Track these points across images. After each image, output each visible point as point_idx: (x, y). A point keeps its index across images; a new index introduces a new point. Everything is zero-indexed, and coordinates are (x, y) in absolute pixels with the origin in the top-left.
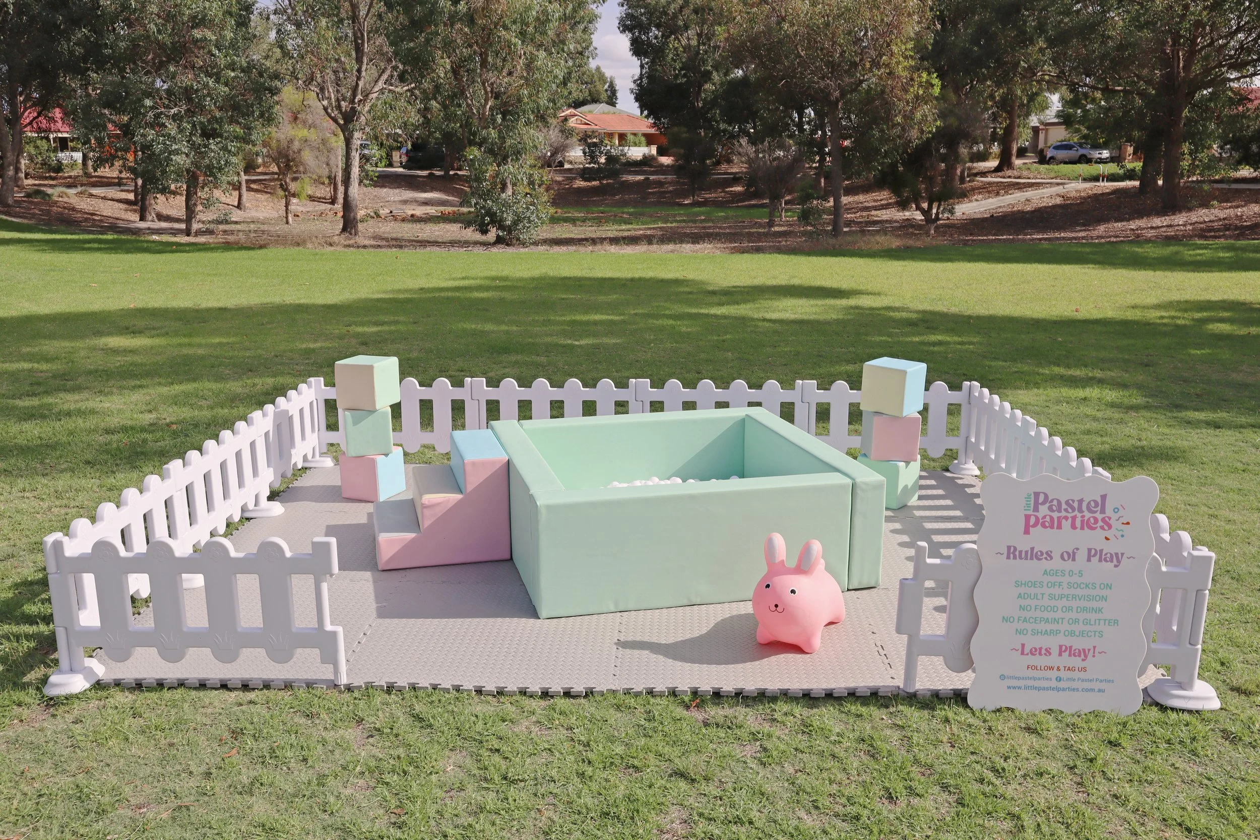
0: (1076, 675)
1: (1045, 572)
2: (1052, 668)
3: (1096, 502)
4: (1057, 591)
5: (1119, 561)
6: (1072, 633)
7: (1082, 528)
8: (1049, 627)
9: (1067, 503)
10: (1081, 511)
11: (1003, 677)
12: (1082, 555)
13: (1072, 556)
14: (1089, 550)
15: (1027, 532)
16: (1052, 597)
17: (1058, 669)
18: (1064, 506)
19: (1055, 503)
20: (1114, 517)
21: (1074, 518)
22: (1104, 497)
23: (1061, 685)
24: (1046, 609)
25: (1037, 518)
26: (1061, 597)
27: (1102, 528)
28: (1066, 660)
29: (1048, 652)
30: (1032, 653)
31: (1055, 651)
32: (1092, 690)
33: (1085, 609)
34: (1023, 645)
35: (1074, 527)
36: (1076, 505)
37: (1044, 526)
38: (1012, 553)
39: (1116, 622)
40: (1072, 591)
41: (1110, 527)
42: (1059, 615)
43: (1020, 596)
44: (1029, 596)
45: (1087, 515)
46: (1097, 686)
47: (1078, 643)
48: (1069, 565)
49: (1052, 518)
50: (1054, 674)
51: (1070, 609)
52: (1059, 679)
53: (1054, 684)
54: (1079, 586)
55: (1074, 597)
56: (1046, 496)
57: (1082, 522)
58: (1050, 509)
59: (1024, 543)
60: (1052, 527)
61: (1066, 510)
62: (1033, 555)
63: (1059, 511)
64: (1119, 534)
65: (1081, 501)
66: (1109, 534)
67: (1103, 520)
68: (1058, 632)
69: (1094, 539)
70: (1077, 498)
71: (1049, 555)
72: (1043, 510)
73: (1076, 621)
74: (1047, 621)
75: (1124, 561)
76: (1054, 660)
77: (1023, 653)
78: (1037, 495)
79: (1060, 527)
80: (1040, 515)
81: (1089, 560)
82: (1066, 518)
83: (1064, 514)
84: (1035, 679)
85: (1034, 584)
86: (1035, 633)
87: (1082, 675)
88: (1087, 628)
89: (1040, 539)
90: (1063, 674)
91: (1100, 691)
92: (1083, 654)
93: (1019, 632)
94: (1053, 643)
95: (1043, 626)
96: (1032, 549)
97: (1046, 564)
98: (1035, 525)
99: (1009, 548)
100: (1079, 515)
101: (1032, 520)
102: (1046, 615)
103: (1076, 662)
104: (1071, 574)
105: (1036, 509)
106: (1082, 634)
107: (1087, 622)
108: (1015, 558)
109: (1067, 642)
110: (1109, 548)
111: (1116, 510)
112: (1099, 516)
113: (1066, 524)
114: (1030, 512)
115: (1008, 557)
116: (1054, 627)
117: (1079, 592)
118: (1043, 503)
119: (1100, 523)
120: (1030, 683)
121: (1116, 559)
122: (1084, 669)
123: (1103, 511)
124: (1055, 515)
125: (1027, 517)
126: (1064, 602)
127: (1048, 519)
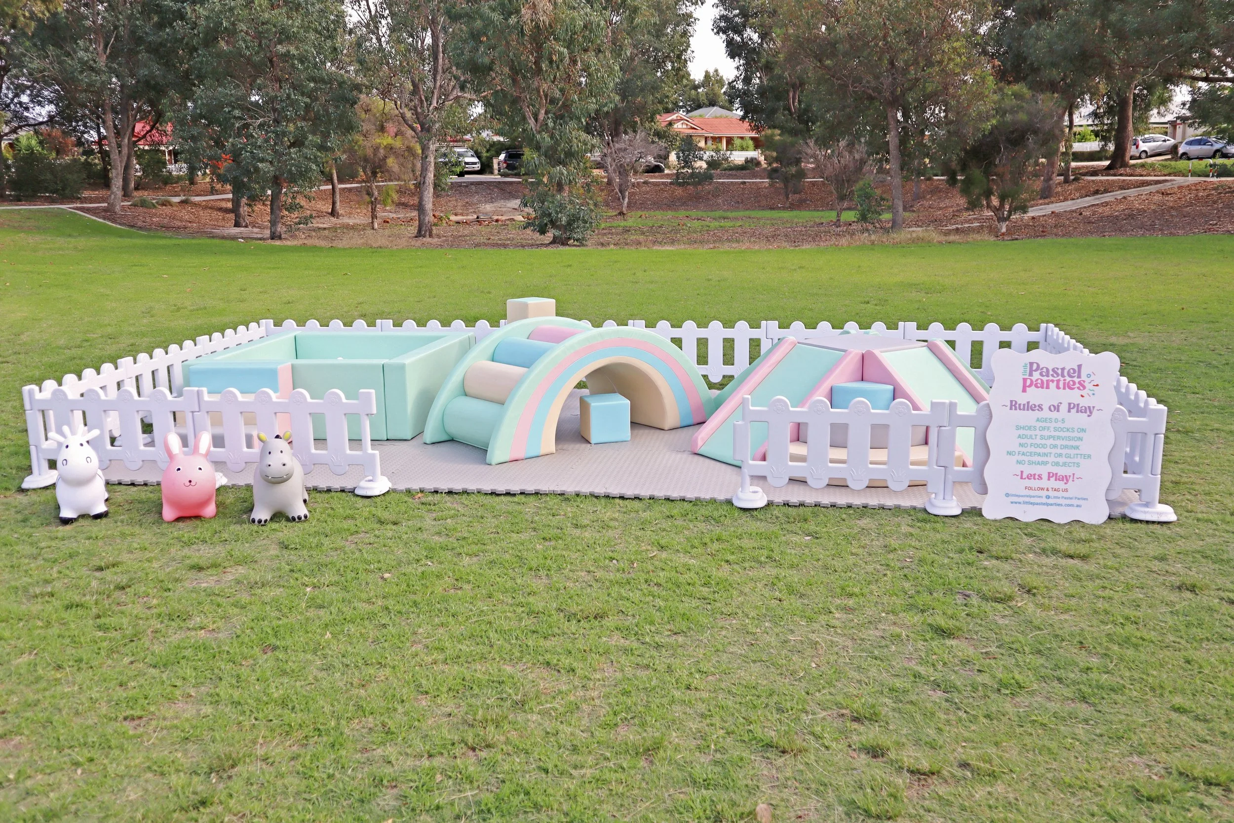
0: (1060, 494)
1: (1038, 420)
2: (1043, 489)
3: (1074, 370)
4: (1046, 433)
5: (1091, 412)
6: (1057, 464)
7: (1064, 388)
8: (1040, 459)
9: (1053, 370)
10: (1063, 376)
11: (1007, 495)
12: (1064, 408)
13: (1057, 408)
14: (1070, 404)
15: (1024, 391)
16: (1042, 437)
17: (1048, 490)
18: (1051, 372)
19: (1045, 370)
20: (1087, 380)
21: (1058, 381)
22: (1080, 366)
23: (1050, 501)
24: (1038, 446)
25: (1031, 381)
26: (1049, 437)
27: (1078, 388)
28: (1053, 483)
29: (1040, 477)
30: (1029, 477)
31: (1045, 476)
32: (1072, 505)
33: (1066, 447)
34: (1022, 472)
35: (1058, 387)
36: (1059, 372)
37: (1036, 386)
38: (1013, 405)
39: (1089, 456)
40: (1057, 434)
41: (1084, 388)
42: (1048, 450)
43: (1019, 437)
44: (1026, 436)
45: (1068, 379)
46: (1076, 502)
47: (1062, 471)
48: (1055, 415)
49: (1042, 381)
50: (1045, 493)
51: (1055, 446)
52: (1048, 497)
53: (1044, 500)
54: (1062, 430)
55: (1059, 438)
56: (1038, 365)
57: (1064, 384)
58: (1041, 374)
59: (1022, 399)
60: (1042, 387)
61: (1052, 375)
62: (1029, 407)
63: (1048, 376)
64: (1091, 393)
65: (1063, 369)
66: (1083, 393)
67: (1079, 383)
68: (1047, 463)
69: (1073, 396)
70: (1060, 367)
71: (1040, 408)
72: (1036, 375)
73: (1060, 455)
74: (1039, 455)
75: (1095, 412)
76: (1044, 483)
77: (1022, 478)
78: (1031, 364)
79: (1048, 387)
80: (1034, 378)
81: (1069, 411)
82: (1053, 381)
83: (1051, 378)
84: (1031, 497)
85: (1030, 428)
86: (1031, 463)
87: (1065, 494)
88: (1068, 460)
89: (1034, 395)
90: (1051, 493)
91: (1078, 506)
92: (1065, 479)
93: (1018, 462)
94: (1043, 471)
95: (1036, 458)
96: (1028, 403)
97: (1037, 414)
98: (1030, 386)
99: (1011, 401)
100: (1062, 379)
101: (1028, 382)
102: (1038, 450)
103: (1060, 485)
104: (1056, 421)
105: (1031, 374)
106: (1064, 464)
107: (1068, 456)
108: (1016, 409)
109: (1055, 470)
110: (1084, 403)
111: (1089, 376)
112: (1076, 380)
113: (1053, 386)
114: (1027, 377)
115: (1011, 409)
116: (1045, 459)
117: (1061, 434)
118: (1036, 370)
119: (1077, 385)
120: (1027, 499)
121: (1089, 410)
122: (1066, 490)
123: (1079, 377)
124: (1045, 379)
125: (1025, 380)
126: (1051, 441)
127: (1039, 381)
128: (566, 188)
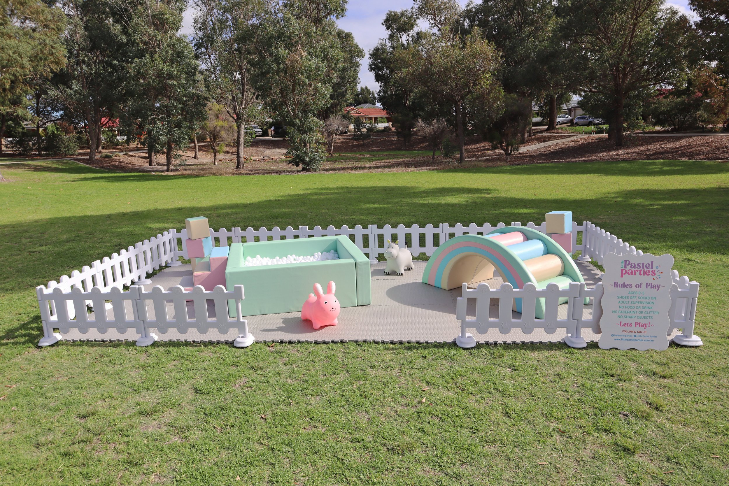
0: (642, 334)
1: (629, 293)
2: (632, 332)
3: (649, 264)
4: (634, 300)
5: (658, 288)
6: (640, 317)
7: (644, 275)
8: (631, 315)
9: (638, 264)
10: (643, 268)
11: (613, 335)
12: (644, 286)
13: (640, 286)
14: (647, 284)
15: (622, 276)
16: (632, 303)
17: (635, 332)
18: (637, 266)
19: (633, 264)
20: (656, 270)
21: (640, 271)
22: (652, 262)
23: (636, 338)
24: (630, 307)
25: (626, 271)
26: (636, 302)
27: (652, 275)
28: (638, 328)
29: (631, 325)
30: (624, 325)
31: (633, 325)
32: (649, 340)
33: (645, 308)
34: (621, 322)
35: (640, 274)
36: (641, 265)
37: (629, 274)
38: (616, 285)
39: (658, 313)
40: (640, 300)
41: (655, 274)
42: (635, 310)
43: (619, 302)
44: (623, 302)
45: (646, 269)
46: (650, 339)
47: (643, 321)
48: (639, 289)
49: (632, 271)
50: (633, 334)
51: (639, 307)
52: (635, 336)
53: (633, 338)
54: (643, 298)
55: (641, 303)
56: (629, 262)
57: (644, 272)
58: (631, 267)
59: (621, 281)
60: (632, 274)
61: (637, 268)
62: (624, 285)
63: (635, 268)
64: (658, 277)
65: (643, 264)
66: (654, 277)
67: (652, 271)
68: (635, 317)
69: (648, 279)
70: (641, 263)
71: (631, 286)
72: (628, 267)
73: (642, 312)
74: (630, 312)
75: (661, 288)
76: (633, 328)
77: (621, 325)
78: (626, 261)
79: (635, 274)
80: (627, 269)
81: (647, 288)
82: (637, 271)
83: (636, 269)
84: (625, 336)
85: (625, 297)
86: (626, 317)
87: (644, 334)
88: (647, 315)
89: (627, 279)
90: (637, 334)
91: (651, 341)
92: (645, 326)
93: (619, 317)
94: (633, 321)
95: (629, 315)
96: (624, 283)
97: (629, 289)
98: (625, 274)
99: (615, 283)
100: (643, 269)
101: (624, 272)
102: (630, 310)
103: (642, 329)
104: (640, 293)
105: (625, 267)
106: (644, 317)
107: (646, 313)
108: (617, 287)
109: (639, 321)
110: (654, 283)
111: (657, 267)
112: (651, 270)
113: (637, 273)
114: (623, 268)
115: (615, 287)
116: (633, 315)
117: (643, 300)
118: (628, 265)
119: (651, 273)
120: (624, 338)
121: (657, 287)
122: (645, 332)
123: (652, 268)
124: (633, 269)
125: (622, 270)
126: (637, 305)
127: (630, 271)
128: (308, 145)
